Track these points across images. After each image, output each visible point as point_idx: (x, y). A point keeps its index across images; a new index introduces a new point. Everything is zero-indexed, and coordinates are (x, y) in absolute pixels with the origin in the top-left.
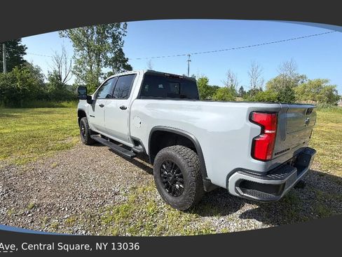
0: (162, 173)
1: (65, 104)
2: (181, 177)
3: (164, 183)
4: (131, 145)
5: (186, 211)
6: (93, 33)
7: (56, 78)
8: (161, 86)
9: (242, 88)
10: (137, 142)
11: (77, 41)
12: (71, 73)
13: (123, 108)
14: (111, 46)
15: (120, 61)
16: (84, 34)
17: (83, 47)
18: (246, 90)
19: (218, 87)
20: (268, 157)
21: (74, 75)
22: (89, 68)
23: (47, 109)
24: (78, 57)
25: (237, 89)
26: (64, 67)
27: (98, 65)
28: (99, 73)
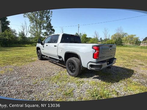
0: (69, 66)
1: (26, 45)
2: (75, 66)
3: (69, 69)
4: (58, 58)
5: (76, 77)
6: (38, 15)
7: (22, 35)
8: (68, 38)
9: (101, 38)
10: (60, 57)
11: (31, 19)
12: (28, 32)
13: (55, 46)
14: (46, 21)
15: (50, 27)
16: (34, 16)
17: (34, 21)
18: (103, 39)
19: (91, 38)
20: (97, 58)
21: (30, 33)
22: (36, 30)
23: (19, 48)
24: (31, 26)
25: (99, 39)
26: (25, 30)
27: (40, 29)
28: (41, 32)
